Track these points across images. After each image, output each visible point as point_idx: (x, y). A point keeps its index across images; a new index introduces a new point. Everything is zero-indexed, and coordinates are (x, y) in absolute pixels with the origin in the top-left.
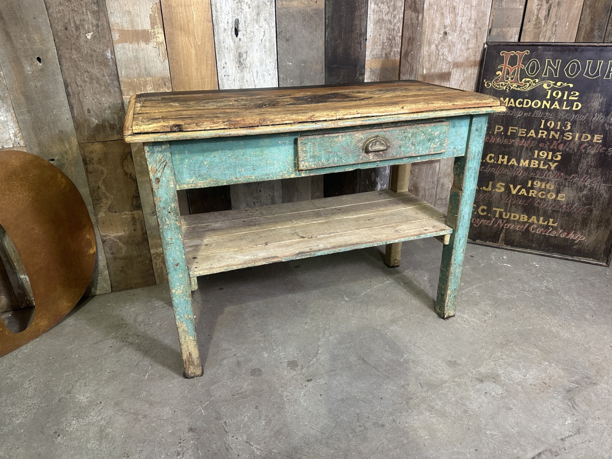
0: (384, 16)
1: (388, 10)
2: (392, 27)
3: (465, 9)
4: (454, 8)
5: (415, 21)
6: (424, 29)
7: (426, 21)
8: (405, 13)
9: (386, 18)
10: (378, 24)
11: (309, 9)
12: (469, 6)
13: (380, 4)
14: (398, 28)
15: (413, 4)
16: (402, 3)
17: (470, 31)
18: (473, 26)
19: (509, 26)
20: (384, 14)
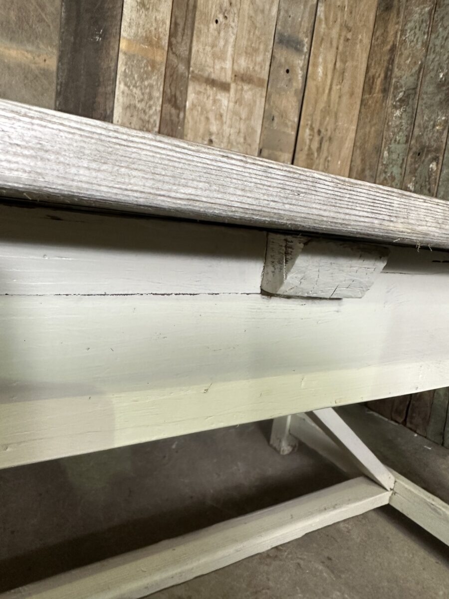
0: (137, 102)
1: (142, 97)
2: (147, 118)
3: (233, 120)
4: (221, 116)
5: (174, 118)
6: (185, 130)
7: (188, 122)
8: (164, 106)
9: (139, 105)
10: (128, 109)
11: (33, 66)
12: (238, 118)
13: (131, 87)
14: (155, 121)
15: (173, 99)
16: (160, 93)
17: (239, 146)
18: (242, 140)
19: (281, 150)
20: (137, 100)
